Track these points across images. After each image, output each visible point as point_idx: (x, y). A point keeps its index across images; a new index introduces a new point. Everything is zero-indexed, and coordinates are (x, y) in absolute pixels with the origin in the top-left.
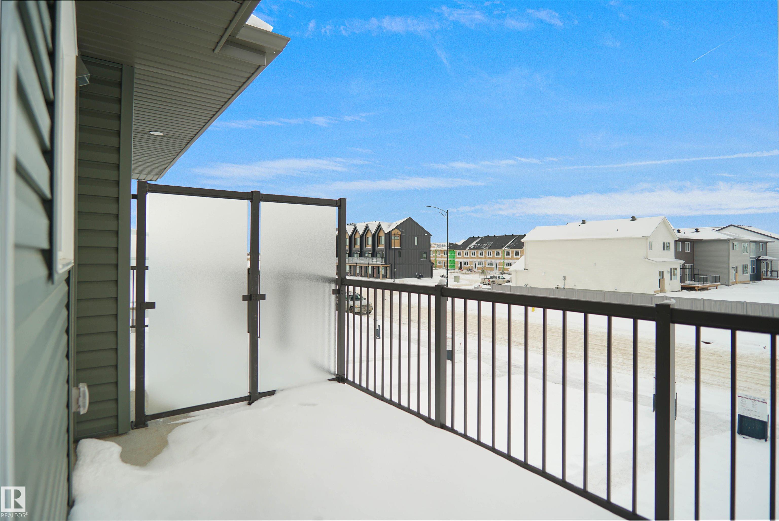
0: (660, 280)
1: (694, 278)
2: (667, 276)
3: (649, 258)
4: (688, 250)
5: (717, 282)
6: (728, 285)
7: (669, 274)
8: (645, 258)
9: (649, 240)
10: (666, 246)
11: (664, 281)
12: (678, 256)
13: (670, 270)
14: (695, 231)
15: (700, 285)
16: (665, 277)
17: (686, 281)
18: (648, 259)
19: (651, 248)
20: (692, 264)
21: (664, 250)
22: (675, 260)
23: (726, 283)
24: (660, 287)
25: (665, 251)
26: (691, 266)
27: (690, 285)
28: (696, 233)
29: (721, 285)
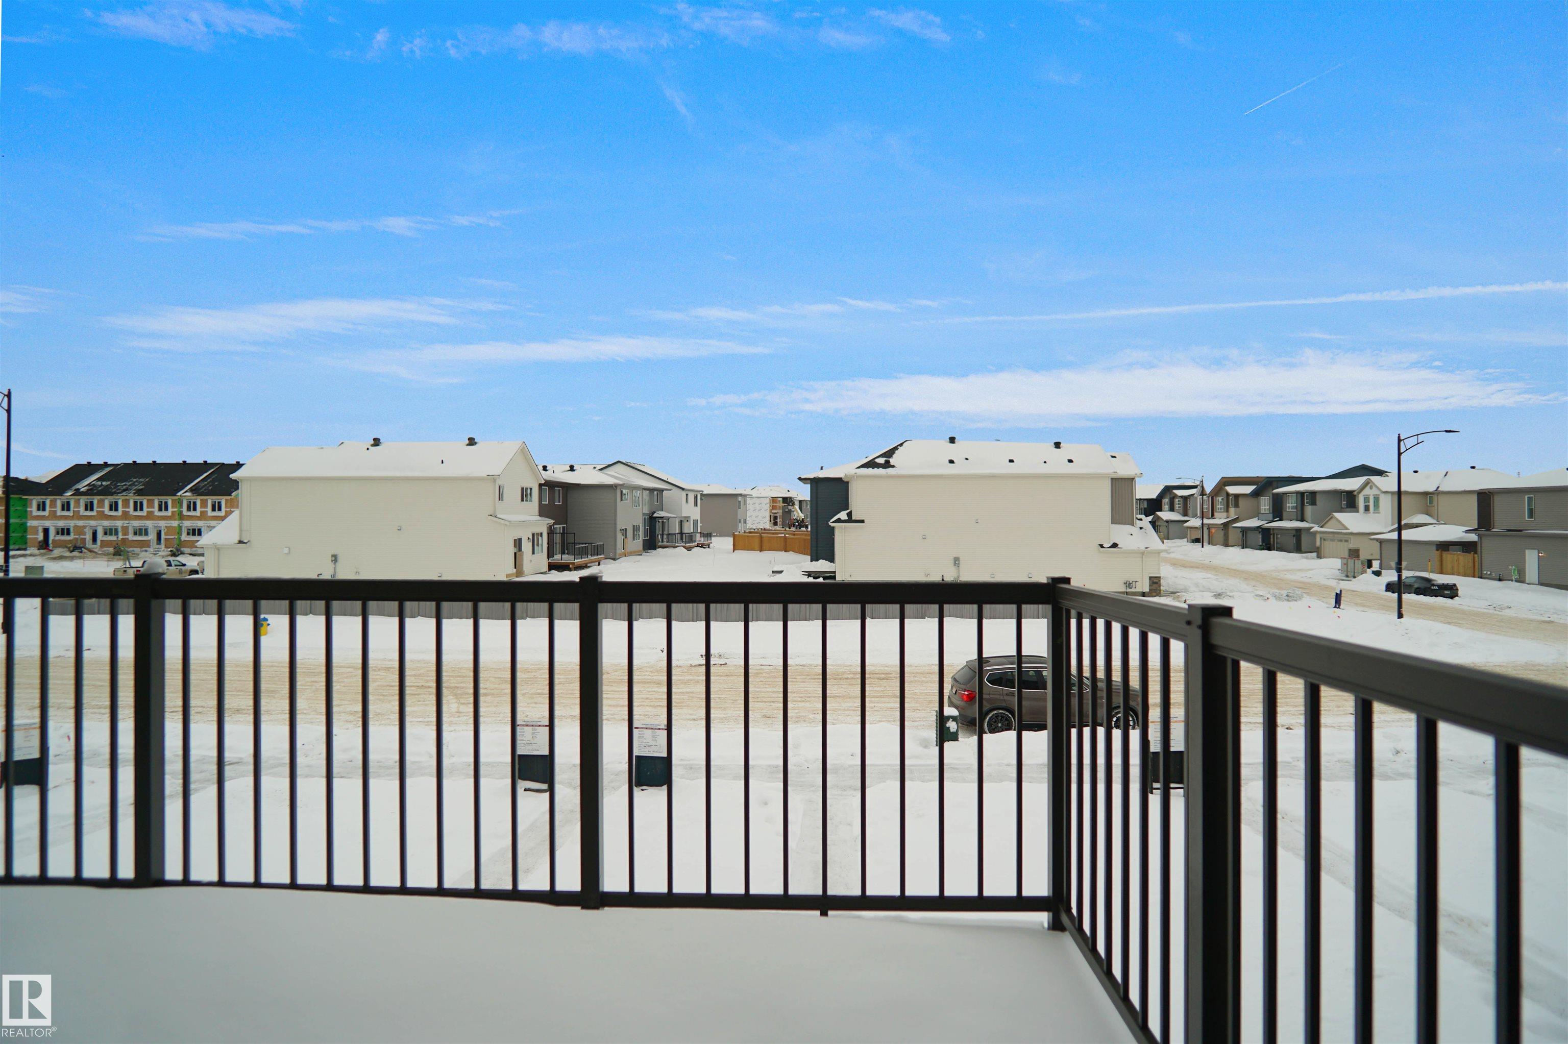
0: (515, 554)
1: (567, 550)
2: (527, 547)
3: (498, 516)
4: (559, 502)
5: (600, 555)
6: (614, 559)
7: (531, 544)
8: (491, 515)
9: (499, 482)
10: (525, 494)
11: (522, 555)
12: (544, 511)
13: (531, 537)
14: (569, 469)
15: (576, 561)
16: (523, 549)
17: (556, 554)
18: (496, 517)
19: (501, 497)
20: (564, 526)
21: (522, 500)
22: (539, 518)
23: (611, 555)
24: (515, 568)
25: (525, 502)
26: (564, 528)
27: (562, 561)
28: (570, 472)
29: (606, 559)
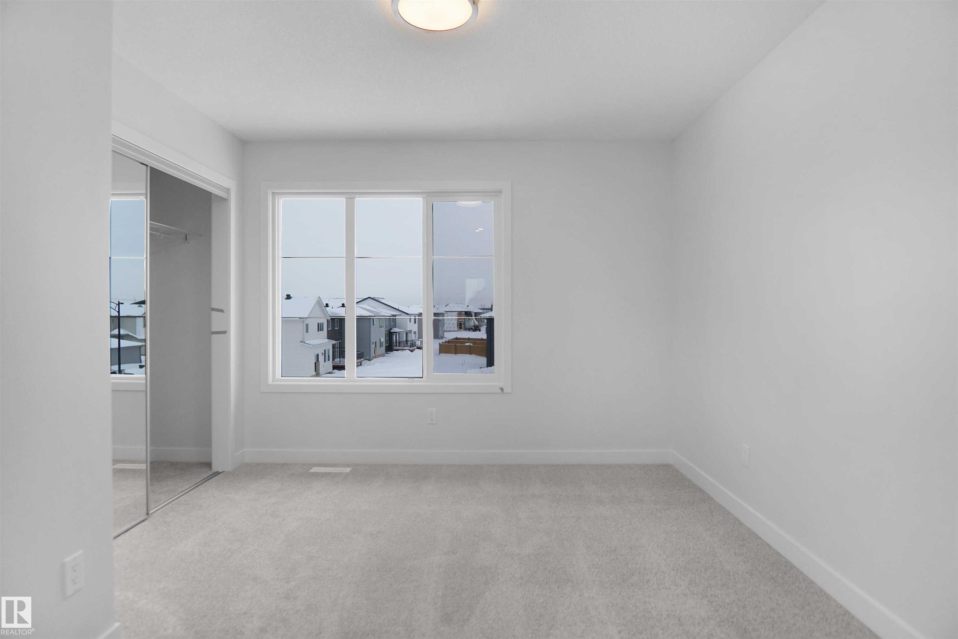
0: (315, 363)
2: (321, 358)
3: (306, 342)
4: (337, 328)
5: (362, 358)
6: (369, 360)
7: (324, 356)
8: (302, 342)
9: (307, 321)
10: (320, 327)
11: (319, 364)
12: (330, 336)
13: (324, 352)
14: (342, 305)
16: (319, 360)
17: (337, 360)
18: (304, 343)
19: (307, 331)
21: (318, 331)
22: (327, 340)
23: (368, 358)
24: (315, 371)
25: (319, 332)
26: (340, 342)
27: (341, 364)
28: (342, 307)
29: (365, 360)
